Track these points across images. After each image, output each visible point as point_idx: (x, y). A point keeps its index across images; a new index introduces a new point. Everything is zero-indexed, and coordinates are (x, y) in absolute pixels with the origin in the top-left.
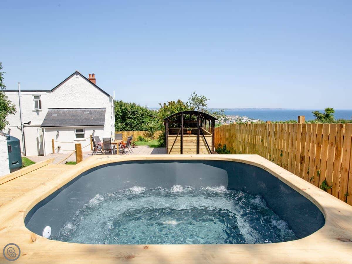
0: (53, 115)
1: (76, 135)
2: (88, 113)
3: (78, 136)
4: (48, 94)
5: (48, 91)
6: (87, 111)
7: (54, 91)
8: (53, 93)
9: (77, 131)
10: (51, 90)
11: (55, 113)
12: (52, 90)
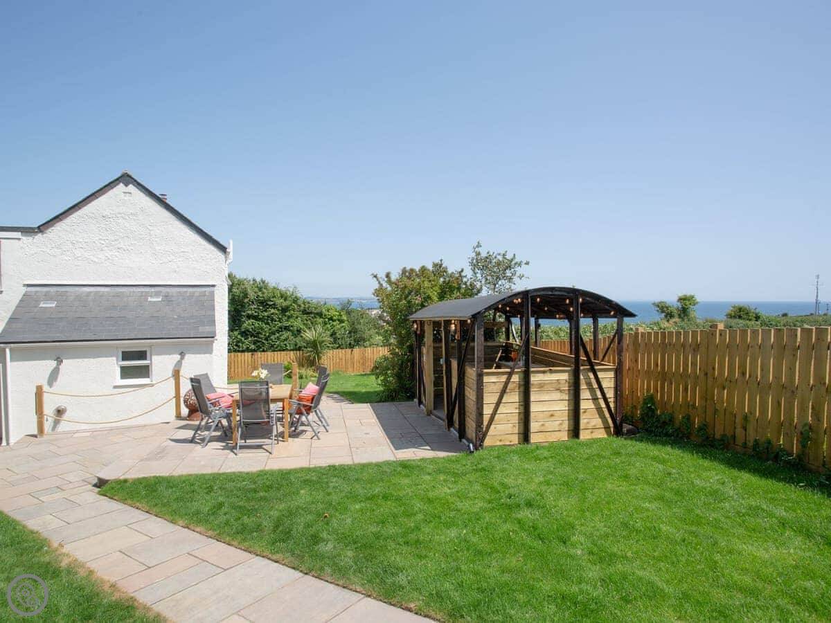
0: (42, 305)
1: (123, 369)
2: (160, 299)
3: (126, 372)
4: (26, 240)
5: (28, 231)
6: (157, 294)
7: (50, 230)
8: (45, 235)
9: (127, 356)
10: (39, 227)
11: (48, 297)
12: (41, 229)
